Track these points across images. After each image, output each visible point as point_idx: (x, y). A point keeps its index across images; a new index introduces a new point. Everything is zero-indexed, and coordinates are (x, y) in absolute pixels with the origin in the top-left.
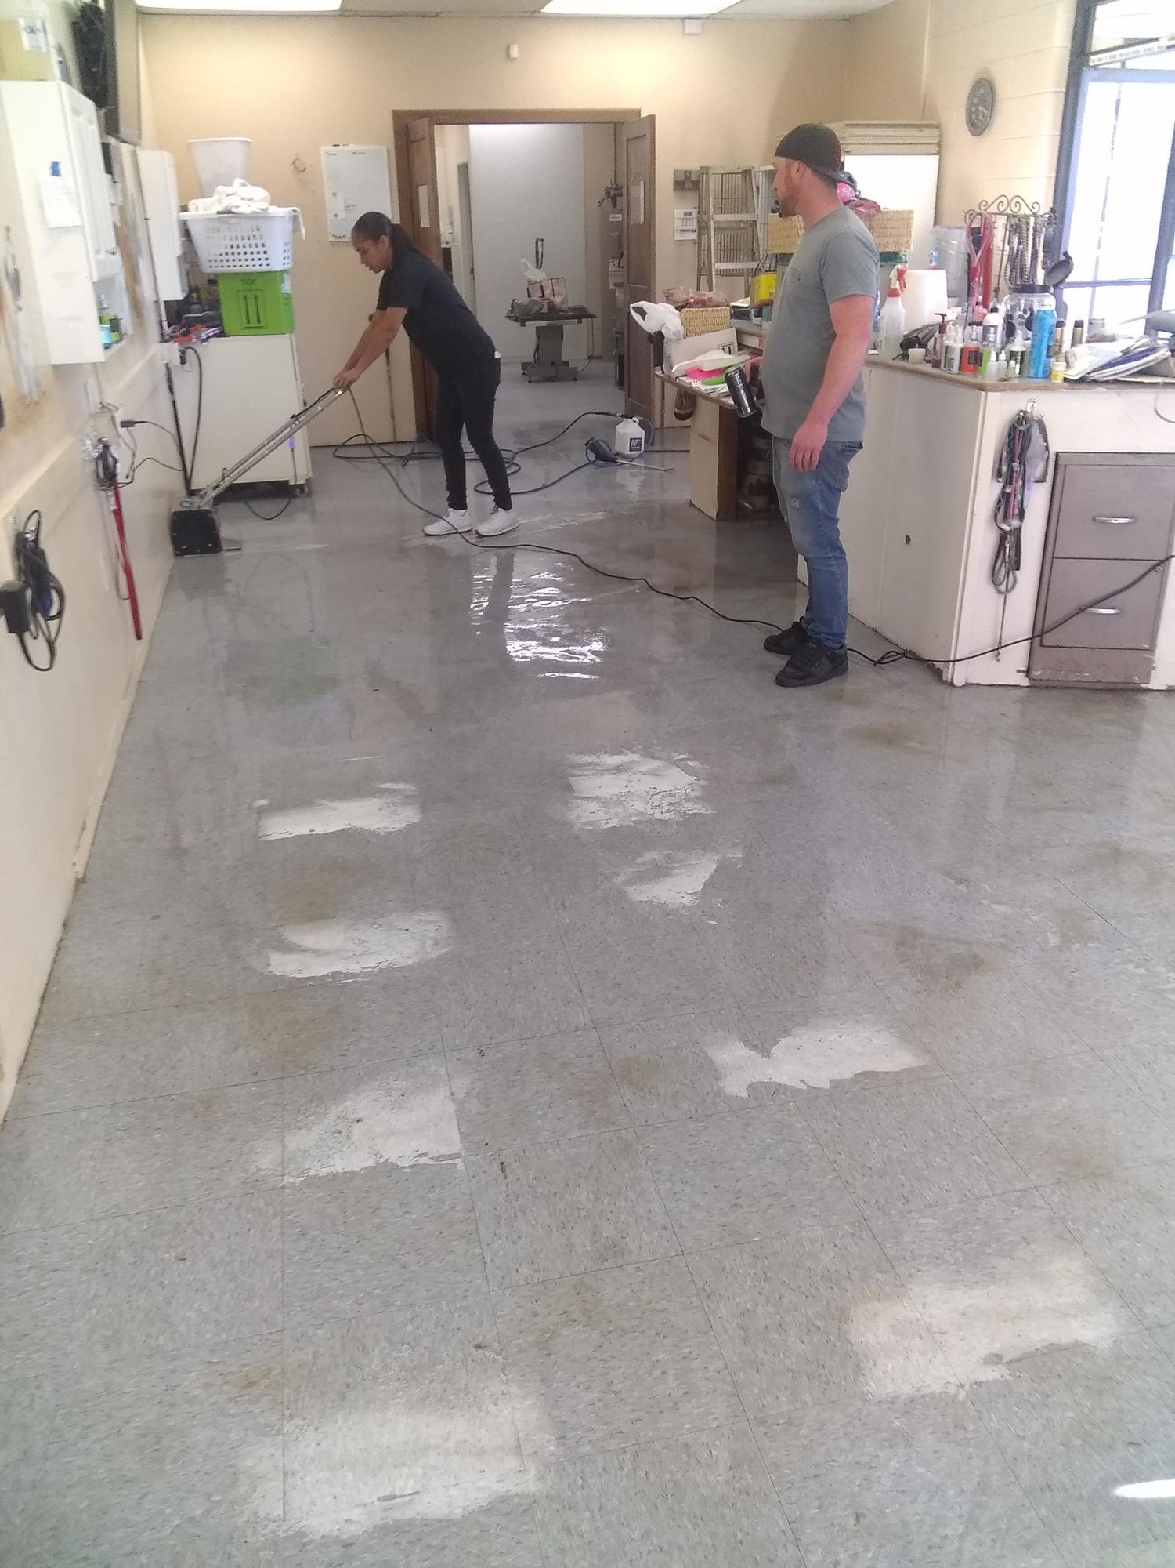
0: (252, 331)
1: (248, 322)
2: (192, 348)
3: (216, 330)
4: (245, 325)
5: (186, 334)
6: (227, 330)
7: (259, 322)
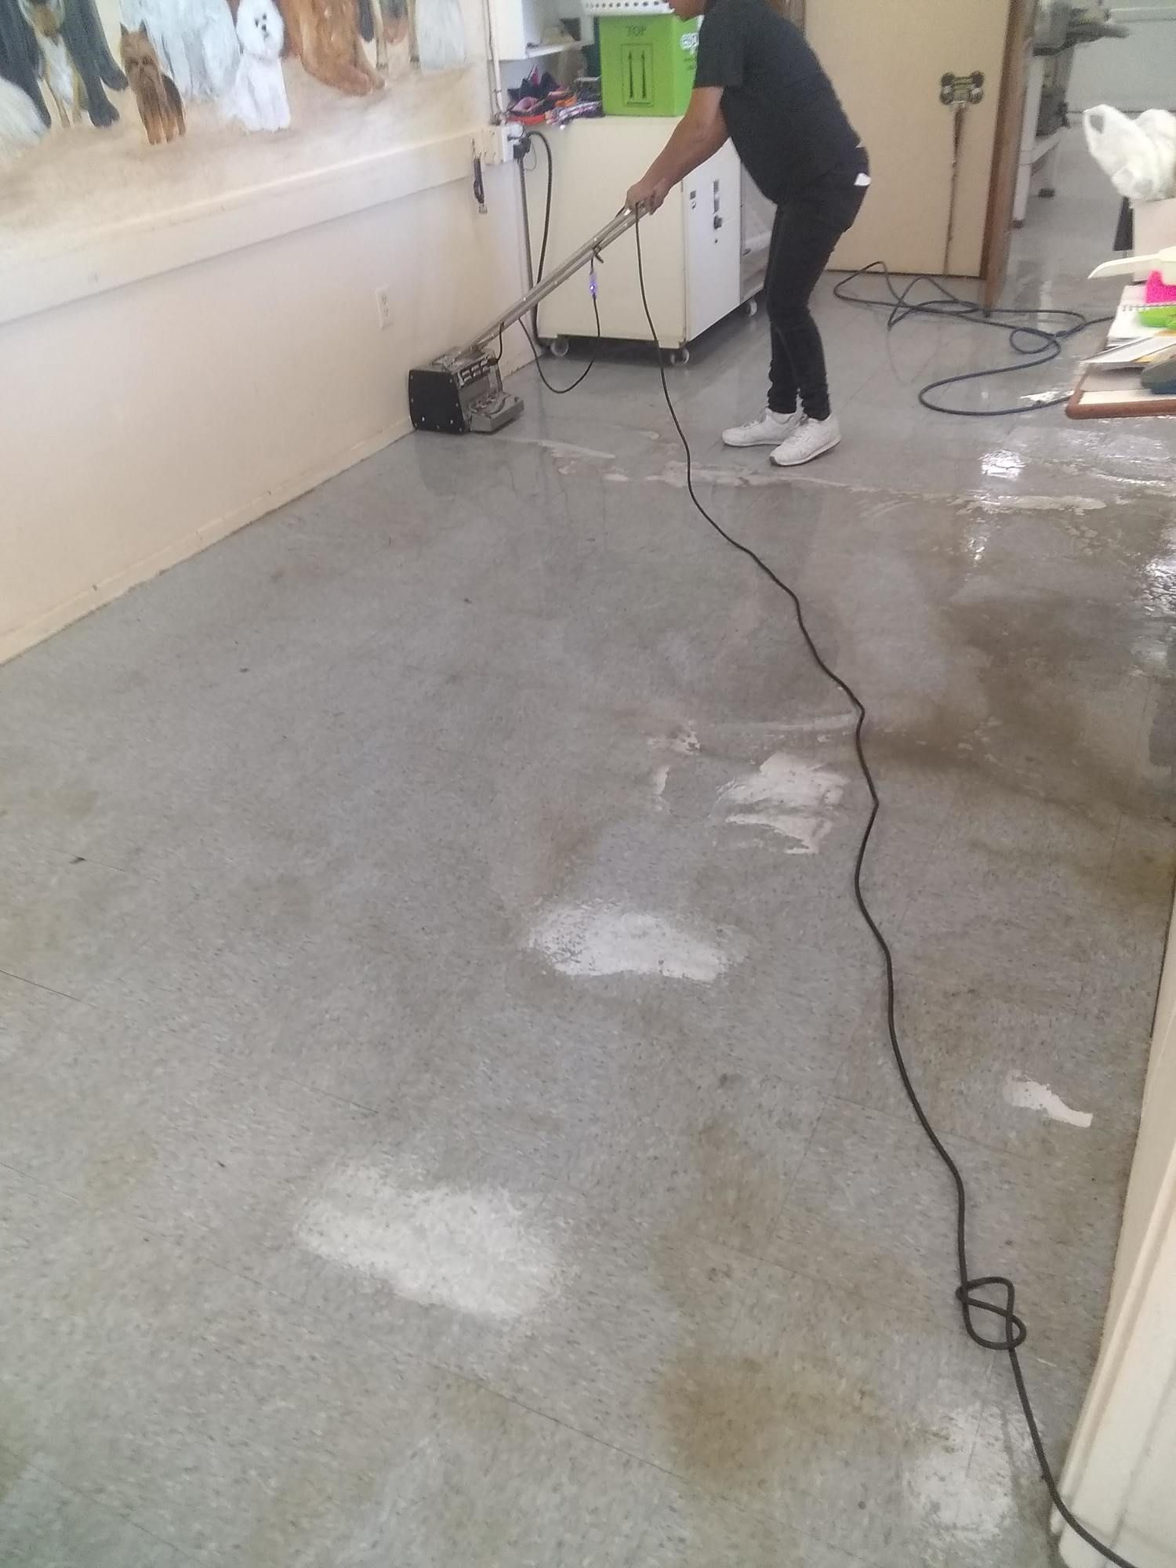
0: (636, 110)
1: (632, 95)
2: (541, 135)
3: (590, 106)
4: (627, 99)
5: (540, 111)
6: (605, 109)
7: (644, 95)
